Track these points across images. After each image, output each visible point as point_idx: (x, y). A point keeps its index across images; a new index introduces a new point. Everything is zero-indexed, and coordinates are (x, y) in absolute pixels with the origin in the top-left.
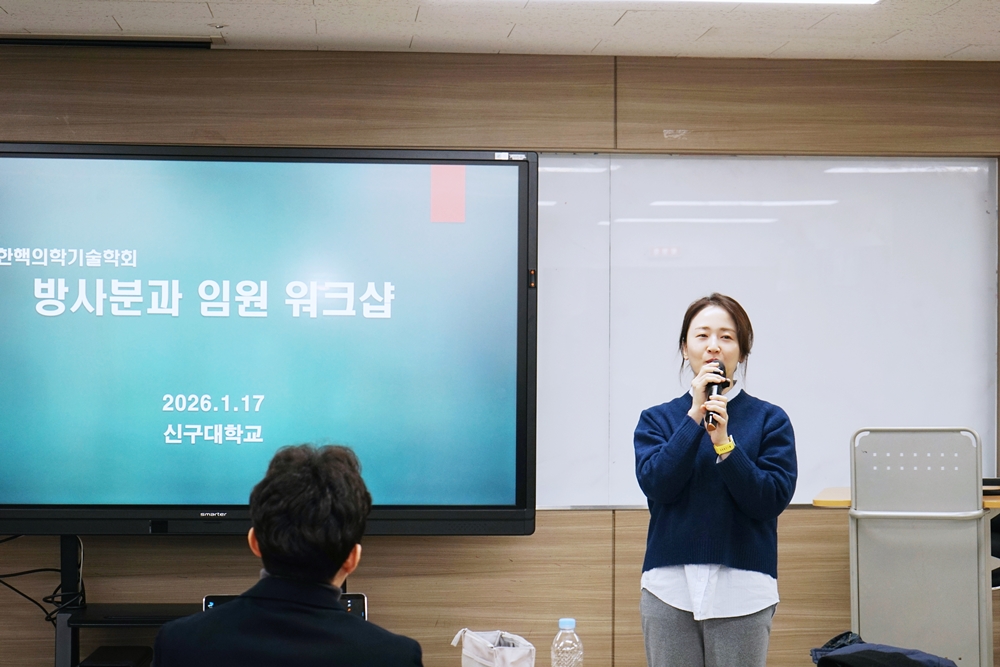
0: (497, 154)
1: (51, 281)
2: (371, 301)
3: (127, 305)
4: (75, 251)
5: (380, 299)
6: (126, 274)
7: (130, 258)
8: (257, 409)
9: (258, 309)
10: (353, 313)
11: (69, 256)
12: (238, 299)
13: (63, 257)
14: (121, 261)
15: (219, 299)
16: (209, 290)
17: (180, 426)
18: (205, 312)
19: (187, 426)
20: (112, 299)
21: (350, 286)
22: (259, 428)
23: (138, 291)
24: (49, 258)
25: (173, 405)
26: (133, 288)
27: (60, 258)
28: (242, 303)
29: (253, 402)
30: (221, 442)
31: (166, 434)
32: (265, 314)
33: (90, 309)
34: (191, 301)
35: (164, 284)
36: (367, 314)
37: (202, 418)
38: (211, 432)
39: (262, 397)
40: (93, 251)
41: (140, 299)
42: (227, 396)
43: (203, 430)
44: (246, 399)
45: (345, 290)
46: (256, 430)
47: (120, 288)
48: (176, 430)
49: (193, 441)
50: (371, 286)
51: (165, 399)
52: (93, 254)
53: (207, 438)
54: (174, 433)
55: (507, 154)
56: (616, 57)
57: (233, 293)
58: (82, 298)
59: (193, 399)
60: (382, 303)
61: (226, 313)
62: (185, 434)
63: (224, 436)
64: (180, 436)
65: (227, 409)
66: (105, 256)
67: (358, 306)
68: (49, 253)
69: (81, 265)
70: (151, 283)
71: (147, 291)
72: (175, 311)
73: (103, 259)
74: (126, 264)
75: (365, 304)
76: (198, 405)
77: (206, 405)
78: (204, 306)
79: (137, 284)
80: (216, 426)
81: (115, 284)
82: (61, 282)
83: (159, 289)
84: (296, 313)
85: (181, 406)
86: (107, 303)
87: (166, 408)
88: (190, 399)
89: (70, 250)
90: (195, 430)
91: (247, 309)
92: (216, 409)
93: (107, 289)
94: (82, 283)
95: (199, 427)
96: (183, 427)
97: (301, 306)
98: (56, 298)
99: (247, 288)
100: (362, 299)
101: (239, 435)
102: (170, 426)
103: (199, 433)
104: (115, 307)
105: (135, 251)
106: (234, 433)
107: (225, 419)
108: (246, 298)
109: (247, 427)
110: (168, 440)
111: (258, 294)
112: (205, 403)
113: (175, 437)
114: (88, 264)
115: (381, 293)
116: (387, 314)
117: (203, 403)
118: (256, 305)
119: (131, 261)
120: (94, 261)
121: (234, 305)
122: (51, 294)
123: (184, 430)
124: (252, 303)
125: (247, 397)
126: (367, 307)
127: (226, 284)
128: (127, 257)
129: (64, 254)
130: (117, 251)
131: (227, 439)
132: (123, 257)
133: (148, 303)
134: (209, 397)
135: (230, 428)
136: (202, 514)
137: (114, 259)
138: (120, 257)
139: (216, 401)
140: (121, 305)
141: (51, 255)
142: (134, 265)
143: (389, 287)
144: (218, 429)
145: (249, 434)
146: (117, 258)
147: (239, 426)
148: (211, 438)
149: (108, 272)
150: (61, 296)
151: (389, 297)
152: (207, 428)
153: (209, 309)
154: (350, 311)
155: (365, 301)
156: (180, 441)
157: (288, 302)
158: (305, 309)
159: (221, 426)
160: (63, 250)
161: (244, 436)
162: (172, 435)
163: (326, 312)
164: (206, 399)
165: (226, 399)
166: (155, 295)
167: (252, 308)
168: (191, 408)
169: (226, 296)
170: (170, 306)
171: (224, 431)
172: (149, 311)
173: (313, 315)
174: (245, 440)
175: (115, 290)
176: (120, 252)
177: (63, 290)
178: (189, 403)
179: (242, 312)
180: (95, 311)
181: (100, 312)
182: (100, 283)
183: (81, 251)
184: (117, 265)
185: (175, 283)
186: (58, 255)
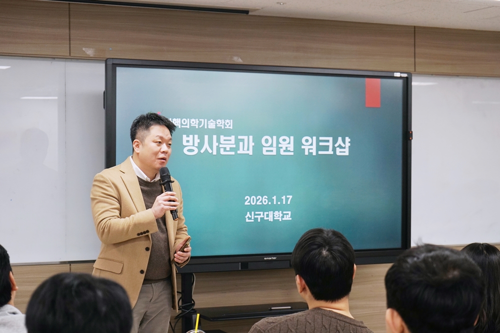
0: (395, 73)
1: (191, 136)
2: (340, 146)
3: (228, 149)
4: (203, 120)
5: (343, 145)
6: (227, 133)
7: (229, 124)
8: (289, 203)
9: (289, 151)
10: (332, 153)
11: (200, 123)
12: (280, 146)
13: (197, 123)
14: (225, 126)
15: (271, 146)
16: (267, 141)
17: (253, 213)
18: (265, 153)
19: (256, 213)
20: (221, 146)
21: (331, 139)
22: (290, 213)
23: (233, 142)
24: (190, 124)
25: (250, 202)
26: (231, 140)
27: (196, 124)
28: (282, 148)
29: (287, 199)
30: (272, 221)
31: (246, 217)
32: (292, 154)
33: (210, 151)
34: (258, 147)
35: (246, 138)
36: (338, 153)
37: (263, 208)
38: (268, 216)
39: (291, 197)
40: (212, 120)
41: (234, 146)
42: (275, 197)
43: (264, 215)
44: (284, 198)
45: (328, 141)
46: (288, 214)
47: (224, 140)
48: (251, 215)
49: (259, 221)
50: (340, 139)
51: (246, 198)
52: (212, 122)
53: (266, 218)
54: (250, 217)
55: (399, 73)
56: (415, 27)
57: (278, 143)
58: (206, 146)
59: (259, 198)
60: (345, 148)
61: (274, 153)
62: (256, 217)
63: (274, 217)
64: (253, 218)
65: (275, 203)
66: (217, 123)
67: (334, 149)
68: (190, 121)
69: (206, 127)
70: (240, 137)
71: (237, 141)
72: (250, 152)
73: (216, 125)
74: (228, 127)
75: (337, 148)
76: (261, 202)
77: (265, 201)
78: (264, 149)
79: (233, 138)
80: (270, 212)
81: (222, 138)
82: (196, 136)
83: (243, 140)
84: (307, 153)
85: (253, 202)
86: (218, 148)
87: (246, 203)
88: (258, 198)
89: (200, 120)
90: (260, 215)
91: (284, 151)
92: (270, 203)
93: (218, 141)
94: (206, 137)
95: (262, 213)
96: (254, 213)
97: (309, 149)
98: (193, 145)
99: (284, 140)
100: (336, 145)
101: (280, 216)
102: (248, 213)
103: (262, 216)
104: (222, 150)
105: (232, 120)
106: (278, 216)
107: (274, 208)
108: (284, 145)
109: (284, 212)
110: (247, 220)
111: (289, 143)
112: (265, 200)
113: (251, 219)
114: (209, 127)
115: (344, 142)
116: (347, 154)
117: (264, 200)
118: (288, 149)
119: (230, 126)
120: (212, 126)
121: (278, 149)
122: (191, 143)
123: (255, 215)
124: (287, 148)
125: (284, 196)
126: (338, 150)
127: (275, 138)
128: (228, 123)
129: (197, 122)
130: (223, 120)
131: (275, 219)
132: (226, 124)
133: (237, 148)
134: (267, 197)
135: (276, 213)
136: (265, 259)
137: (221, 124)
138: (224, 124)
139: (270, 199)
140: (225, 149)
141: (191, 122)
142: (231, 128)
143: (348, 140)
144: (271, 213)
145: (285, 216)
146: (223, 124)
147: (280, 212)
148: (267, 218)
149: (219, 131)
150: (196, 145)
151: (348, 144)
152: (266, 213)
153: (267, 151)
154: (330, 152)
155: (338, 147)
156: (253, 221)
157: (303, 147)
158: (311, 151)
159: (272, 212)
160: (197, 120)
161: (283, 217)
162: (249, 218)
163: (320, 153)
164: (265, 198)
165: (274, 198)
166: (241, 144)
167: (286, 150)
168: (258, 203)
169: (275, 145)
170: (248, 150)
171: (274, 215)
172: (239, 152)
173: (314, 154)
174: (283, 219)
175: (222, 141)
176: (224, 121)
177: (197, 141)
178: (257, 200)
179: (282, 153)
180: (212, 153)
181: (215, 153)
182: (215, 137)
183: (206, 120)
184: (223, 128)
185: (251, 137)
186: (194, 122)
